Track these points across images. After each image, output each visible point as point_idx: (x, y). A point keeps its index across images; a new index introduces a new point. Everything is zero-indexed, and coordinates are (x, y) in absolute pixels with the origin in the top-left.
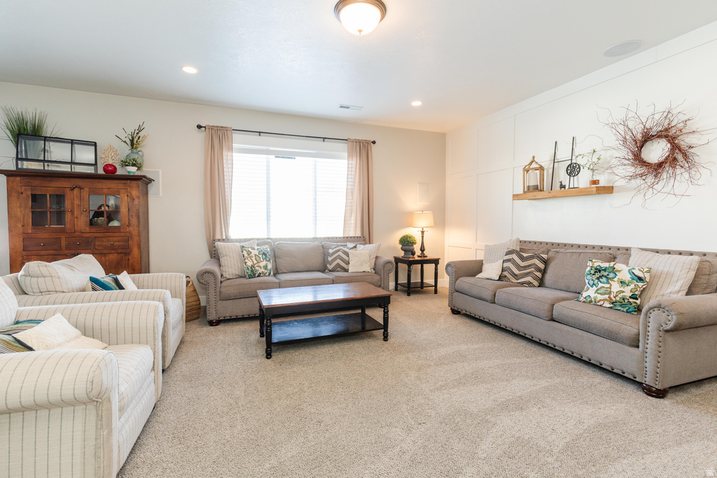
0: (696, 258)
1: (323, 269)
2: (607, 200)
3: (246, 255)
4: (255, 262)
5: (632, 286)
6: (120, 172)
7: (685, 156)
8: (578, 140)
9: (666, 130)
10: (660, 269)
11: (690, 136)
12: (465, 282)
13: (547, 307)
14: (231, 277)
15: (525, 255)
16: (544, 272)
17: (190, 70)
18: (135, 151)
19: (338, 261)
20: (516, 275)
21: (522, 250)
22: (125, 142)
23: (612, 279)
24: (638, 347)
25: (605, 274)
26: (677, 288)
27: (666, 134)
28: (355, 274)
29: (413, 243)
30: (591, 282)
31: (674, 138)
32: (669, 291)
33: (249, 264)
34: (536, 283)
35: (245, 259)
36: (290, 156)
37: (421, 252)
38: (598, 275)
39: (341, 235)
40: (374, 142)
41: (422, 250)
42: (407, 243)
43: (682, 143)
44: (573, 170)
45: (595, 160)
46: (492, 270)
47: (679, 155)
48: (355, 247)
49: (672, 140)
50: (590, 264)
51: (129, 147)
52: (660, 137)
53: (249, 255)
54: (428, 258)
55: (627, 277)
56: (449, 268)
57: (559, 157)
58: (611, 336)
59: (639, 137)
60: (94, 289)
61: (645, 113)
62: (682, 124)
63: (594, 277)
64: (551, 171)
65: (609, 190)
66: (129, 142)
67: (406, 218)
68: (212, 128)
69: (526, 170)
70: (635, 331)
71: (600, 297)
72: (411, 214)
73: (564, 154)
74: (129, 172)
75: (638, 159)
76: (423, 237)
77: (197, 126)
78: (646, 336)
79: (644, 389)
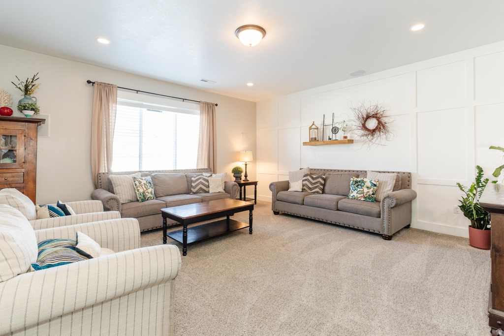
0: (395, 174)
1: (188, 192)
2: (351, 146)
3: (138, 184)
4: (145, 189)
5: (372, 189)
6: (16, 114)
7: (384, 127)
8: (335, 115)
9: (376, 114)
10: (382, 180)
11: (386, 118)
12: (283, 194)
13: (335, 203)
14: (124, 202)
15: (314, 176)
16: (324, 185)
17: (103, 41)
18: (27, 96)
19: (201, 186)
20: (310, 188)
21: (312, 173)
22: (20, 88)
23: (363, 186)
24: (380, 217)
25: (360, 184)
26: (389, 189)
27: (376, 116)
28: (213, 194)
29: (242, 172)
30: (354, 189)
31: (379, 118)
32: (386, 190)
33: (141, 190)
34: (321, 192)
35: (137, 187)
36: (158, 110)
37: (245, 178)
38: (356, 185)
39: (195, 168)
40: (216, 105)
41: (246, 176)
42: (237, 172)
43: (382, 121)
44: (335, 130)
45: (345, 126)
46: (296, 186)
47: (381, 126)
48: (211, 176)
49: (378, 119)
50: (352, 179)
51: (23, 93)
52: (373, 117)
53: (140, 184)
54: (249, 182)
55: (369, 185)
56: (272, 187)
57: (326, 123)
58: (368, 214)
59: (365, 116)
60: (51, 216)
61: (367, 105)
62: (382, 113)
63: (355, 186)
64: (322, 130)
65: (351, 141)
66: (23, 88)
67: (234, 156)
68: (100, 84)
69: (310, 128)
70: (379, 210)
71: (359, 196)
72: (238, 153)
73: (328, 121)
74: (26, 115)
75: (364, 127)
76: (246, 168)
77: (88, 82)
78: (383, 211)
79: (383, 237)
